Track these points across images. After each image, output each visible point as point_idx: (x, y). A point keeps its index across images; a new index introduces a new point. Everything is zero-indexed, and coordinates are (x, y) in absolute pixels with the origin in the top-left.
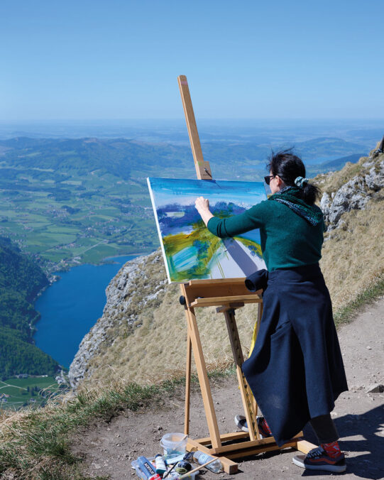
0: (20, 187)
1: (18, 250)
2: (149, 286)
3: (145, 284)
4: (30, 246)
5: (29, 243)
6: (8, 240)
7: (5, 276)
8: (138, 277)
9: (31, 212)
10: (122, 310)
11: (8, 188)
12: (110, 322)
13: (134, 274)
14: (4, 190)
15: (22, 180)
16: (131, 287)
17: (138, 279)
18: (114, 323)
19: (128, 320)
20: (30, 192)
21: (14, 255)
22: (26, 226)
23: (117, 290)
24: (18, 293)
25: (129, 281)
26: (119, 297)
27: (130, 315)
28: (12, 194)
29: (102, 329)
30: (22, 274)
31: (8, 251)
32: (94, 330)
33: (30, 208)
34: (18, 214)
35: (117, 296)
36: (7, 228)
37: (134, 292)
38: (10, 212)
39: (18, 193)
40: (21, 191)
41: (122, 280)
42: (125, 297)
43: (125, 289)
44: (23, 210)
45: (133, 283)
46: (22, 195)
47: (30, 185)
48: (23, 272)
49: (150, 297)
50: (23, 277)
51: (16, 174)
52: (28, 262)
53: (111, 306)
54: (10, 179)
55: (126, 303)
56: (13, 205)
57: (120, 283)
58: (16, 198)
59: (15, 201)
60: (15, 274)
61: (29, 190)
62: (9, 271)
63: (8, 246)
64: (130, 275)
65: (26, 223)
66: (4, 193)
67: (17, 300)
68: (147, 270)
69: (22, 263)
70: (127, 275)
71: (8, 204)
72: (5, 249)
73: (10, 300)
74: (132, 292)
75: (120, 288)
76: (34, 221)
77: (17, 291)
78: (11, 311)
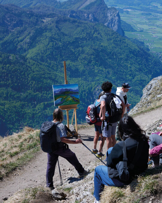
0: (152, 11)
1: (148, 50)
2: (159, 91)
3: (158, 90)
4: (155, 48)
5: (155, 46)
6: (143, 43)
7: (139, 65)
8: (156, 86)
9: (158, 26)
10: (147, 100)
11: (145, 11)
12: (141, 105)
13: (155, 84)
14: (142, 12)
15: (154, 6)
16: (152, 90)
17: (156, 87)
18: (142, 106)
19: (147, 105)
20: (159, 14)
21: (145, 52)
22: (154, 35)
23: (147, 91)
24: (146, 76)
25: (152, 87)
26: (147, 94)
27: (148, 103)
28: (147, 14)
29: (137, 108)
30: (149, 65)
31: (142, 50)
32: (134, 108)
33: (157, 24)
34: (150, 27)
35: (146, 94)
36: (143, 35)
37: (153, 93)
38: (145, 25)
39: (151, 14)
40: (153, 13)
41: (149, 87)
42: (149, 95)
43: (150, 91)
44: (153, 25)
45: (153, 88)
46: (153, 15)
47: (158, 10)
48: (150, 63)
49: (158, 96)
50: (150, 66)
51: (151, 2)
52: (153, 57)
53: (144, 98)
54: (147, 5)
55: (149, 97)
56: (147, 21)
57: (148, 88)
58: (149, 17)
59: (148, 19)
60: (145, 65)
61: (158, 13)
62: (142, 62)
63: (142, 47)
64: (153, 85)
65: (155, 33)
66: (142, 14)
67: (145, 80)
68: (160, 83)
69: (150, 58)
70: (152, 84)
71: (144, 21)
72: (140, 48)
73: (141, 80)
74: (152, 92)
75: (148, 90)
76: (159, 32)
77: (146, 75)
78: (141, 87)
